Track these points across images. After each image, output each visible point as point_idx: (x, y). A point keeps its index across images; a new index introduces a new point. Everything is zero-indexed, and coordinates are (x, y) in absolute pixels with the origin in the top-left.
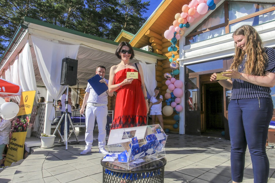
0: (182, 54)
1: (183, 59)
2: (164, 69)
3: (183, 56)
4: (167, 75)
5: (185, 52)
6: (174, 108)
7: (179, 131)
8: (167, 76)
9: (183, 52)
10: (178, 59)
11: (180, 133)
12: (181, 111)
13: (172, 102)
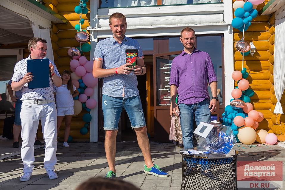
0: (94, 20)
1: (96, 28)
2: (60, 39)
3: (97, 24)
4: (74, 50)
5: (99, 17)
6: (84, 104)
7: (89, 138)
8: (73, 52)
9: (97, 18)
10: (90, 28)
11: (91, 141)
12: (93, 108)
13: (80, 94)
